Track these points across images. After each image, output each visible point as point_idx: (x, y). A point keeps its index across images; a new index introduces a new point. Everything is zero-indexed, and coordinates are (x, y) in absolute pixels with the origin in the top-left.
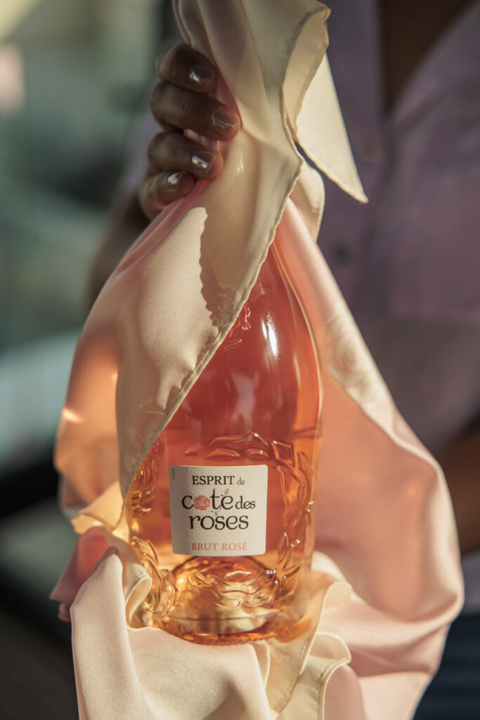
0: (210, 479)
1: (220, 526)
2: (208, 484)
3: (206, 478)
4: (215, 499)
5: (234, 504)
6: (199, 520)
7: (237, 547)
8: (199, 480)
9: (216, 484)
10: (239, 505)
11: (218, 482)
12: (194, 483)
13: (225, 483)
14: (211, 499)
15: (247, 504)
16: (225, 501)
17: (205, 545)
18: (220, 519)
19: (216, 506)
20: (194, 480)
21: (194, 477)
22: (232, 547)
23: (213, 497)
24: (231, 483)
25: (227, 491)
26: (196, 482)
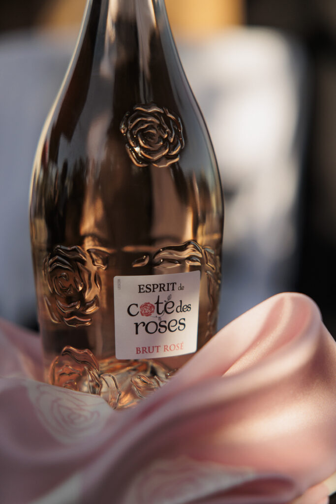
0: (156, 286)
1: (163, 329)
2: (154, 291)
3: (152, 286)
4: (160, 305)
5: (175, 308)
6: (144, 326)
7: (176, 347)
8: (145, 289)
9: (160, 291)
10: (179, 309)
11: (162, 289)
12: (140, 292)
13: (168, 290)
14: (156, 306)
15: (185, 307)
16: (168, 306)
17: (149, 347)
18: (163, 324)
19: (160, 312)
20: (140, 289)
21: (140, 286)
22: (172, 348)
23: (158, 303)
24: (173, 290)
25: (169, 297)
26: (142, 291)
